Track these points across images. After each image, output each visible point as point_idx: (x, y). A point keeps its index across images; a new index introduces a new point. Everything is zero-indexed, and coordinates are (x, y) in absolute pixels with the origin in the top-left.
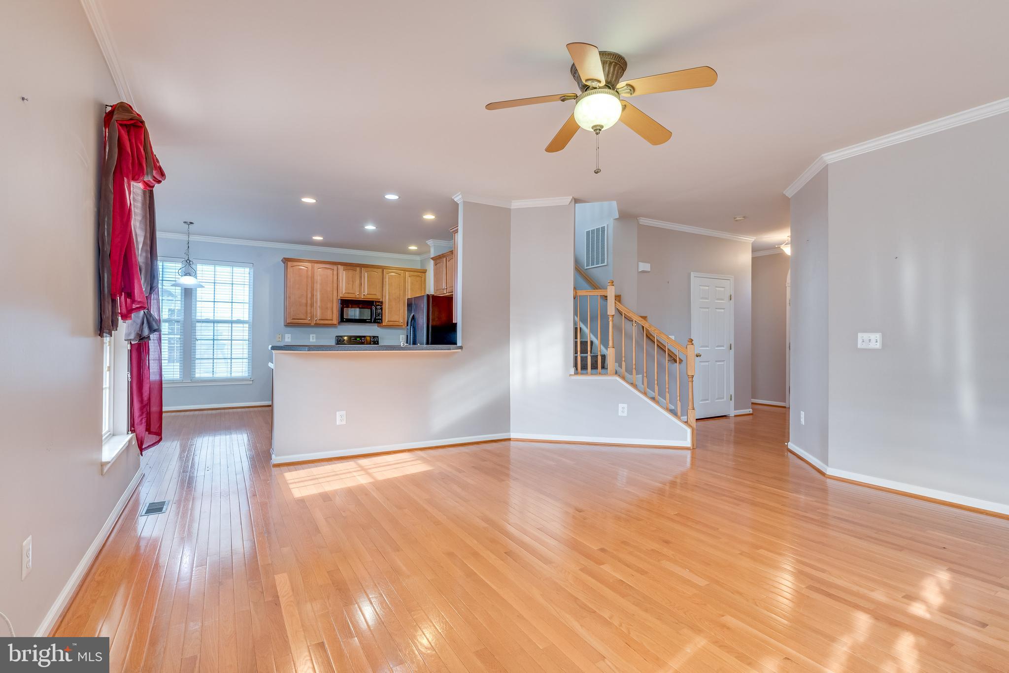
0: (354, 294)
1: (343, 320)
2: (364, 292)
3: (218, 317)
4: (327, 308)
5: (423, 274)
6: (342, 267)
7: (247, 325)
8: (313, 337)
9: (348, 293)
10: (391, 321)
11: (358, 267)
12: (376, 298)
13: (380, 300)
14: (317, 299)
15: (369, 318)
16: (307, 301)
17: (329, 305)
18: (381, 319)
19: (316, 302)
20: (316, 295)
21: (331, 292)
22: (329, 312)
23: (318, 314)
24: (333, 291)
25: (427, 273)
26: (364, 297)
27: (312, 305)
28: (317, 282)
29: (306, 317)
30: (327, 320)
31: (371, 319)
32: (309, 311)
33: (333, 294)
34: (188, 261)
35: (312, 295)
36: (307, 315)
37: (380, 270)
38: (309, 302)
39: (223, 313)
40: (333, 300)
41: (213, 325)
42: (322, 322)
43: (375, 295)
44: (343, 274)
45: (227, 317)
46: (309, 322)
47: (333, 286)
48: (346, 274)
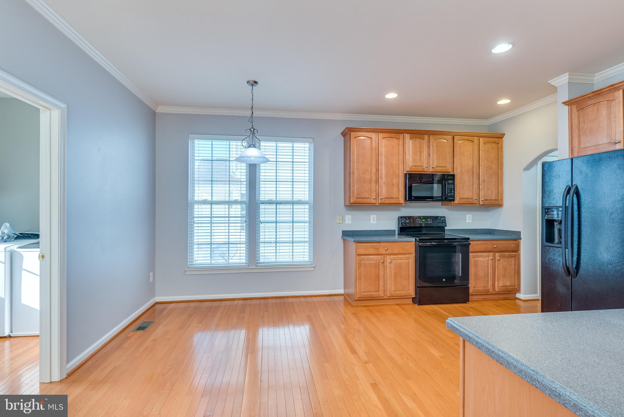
0: (422, 166)
1: (410, 197)
2: (433, 164)
3: (281, 198)
4: (393, 185)
5: (500, 140)
6: (409, 135)
7: (307, 206)
8: (374, 218)
9: (416, 166)
10: (463, 198)
11: (426, 134)
12: (447, 171)
13: (451, 173)
14: (381, 174)
15: (440, 195)
16: (371, 177)
17: (395, 181)
18: (454, 196)
19: (381, 178)
20: (381, 170)
21: (397, 166)
22: (395, 189)
23: (384, 192)
24: (399, 164)
25: (504, 138)
26: (433, 170)
27: (377, 181)
28: (381, 155)
29: (371, 196)
30: (392, 198)
31: (442, 197)
32: (373, 189)
33: (399, 167)
34: (252, 130)
35: (377, 170)
36: (371, 194)
37: (450, 137)
38: (374, 178)
39: (285, 194)
40: (399, 174)
41: (275, 207)
42: (388, 201)
43: (446, 167)
44: (409, 143)
45: (288, 198)
46: (374, 201)
47: (399, 159)
48: (412, 143)
